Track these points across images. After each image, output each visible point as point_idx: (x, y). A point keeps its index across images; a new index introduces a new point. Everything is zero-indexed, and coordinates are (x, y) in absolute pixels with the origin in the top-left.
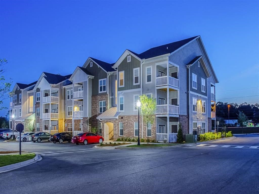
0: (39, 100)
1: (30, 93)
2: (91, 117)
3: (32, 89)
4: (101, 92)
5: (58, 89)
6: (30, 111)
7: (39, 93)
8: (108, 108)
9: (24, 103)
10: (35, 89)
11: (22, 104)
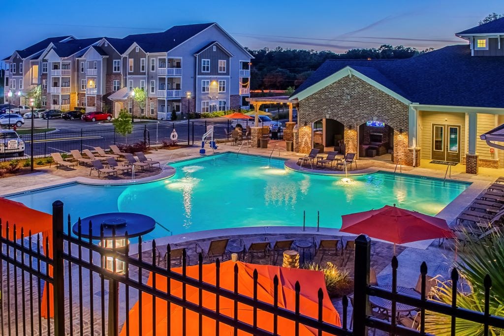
0: (46, 71)
1: (33, 62)
2: (105, 94)
3: (37, 58)
4: (115, 72)
5: (70, 61)
6: (34, 82)
7: (46, 64)
8: (122, 87)
9: (26, 73)
10: (41, 58)
11: (23, 74)
